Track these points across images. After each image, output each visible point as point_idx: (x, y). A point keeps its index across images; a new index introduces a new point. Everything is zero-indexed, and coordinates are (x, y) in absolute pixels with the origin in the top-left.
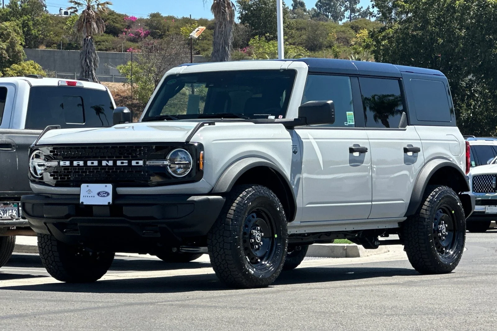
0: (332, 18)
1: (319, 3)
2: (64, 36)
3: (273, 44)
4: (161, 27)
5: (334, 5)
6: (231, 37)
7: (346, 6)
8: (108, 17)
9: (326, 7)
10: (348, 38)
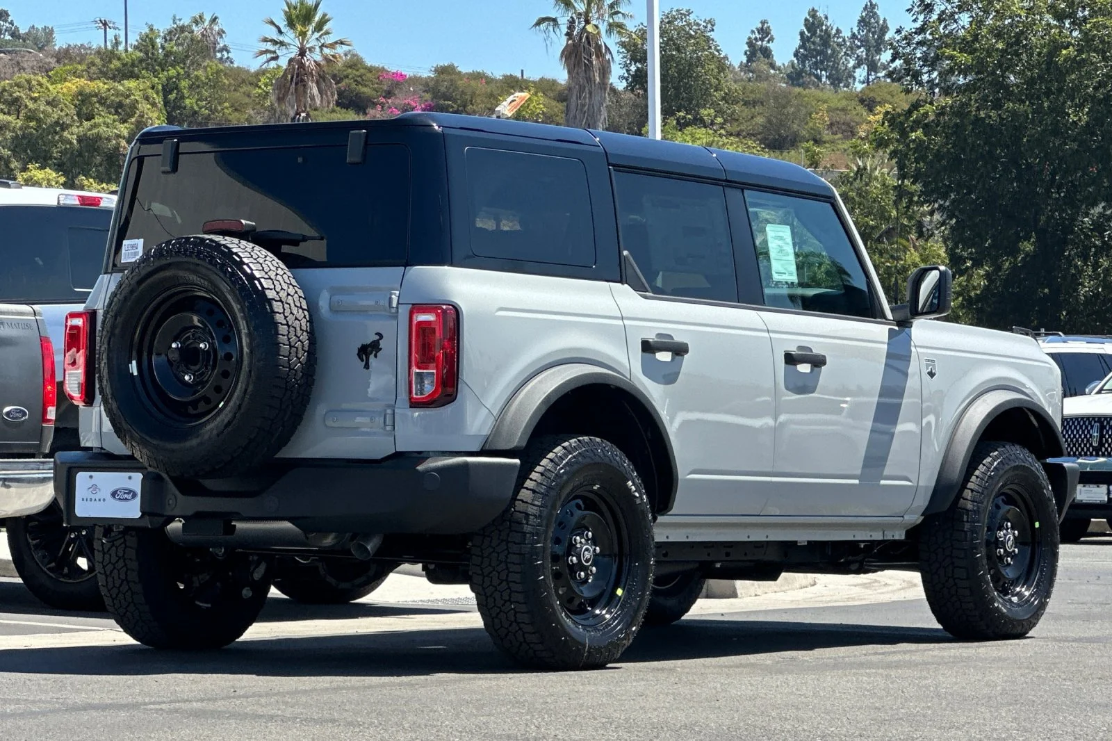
0: (828, 83)
1: (802, 50)
2: (252, 112)
3: (692, 135)
4: (456, 95)
5: (832, 56)
6: (603, 117)
7: (858, 56)
8: (345, 73)
9: (816, 59)
10: (853, 124)
